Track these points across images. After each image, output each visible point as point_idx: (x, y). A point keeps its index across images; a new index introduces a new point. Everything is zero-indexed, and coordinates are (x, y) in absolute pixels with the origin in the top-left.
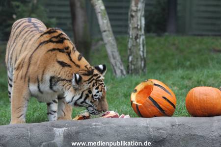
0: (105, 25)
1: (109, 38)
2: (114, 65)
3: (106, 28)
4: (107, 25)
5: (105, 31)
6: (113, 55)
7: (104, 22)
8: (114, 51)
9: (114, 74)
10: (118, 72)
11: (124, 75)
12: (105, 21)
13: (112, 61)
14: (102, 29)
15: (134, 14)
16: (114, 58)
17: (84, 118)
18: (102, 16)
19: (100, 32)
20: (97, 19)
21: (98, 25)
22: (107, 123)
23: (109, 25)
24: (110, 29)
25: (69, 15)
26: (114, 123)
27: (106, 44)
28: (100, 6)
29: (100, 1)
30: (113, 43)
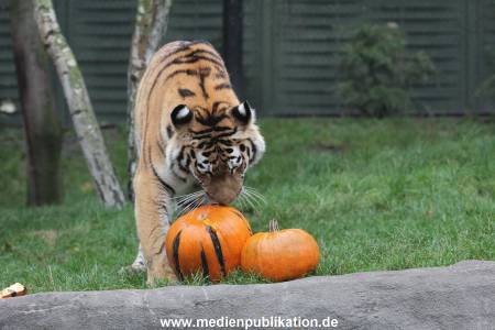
0: (79, 99)
1: (87, 127)
2: (100, 182)
3: (80, 106)
4: (83, 100)
5: (78, 112)
6: (96, 161)
7: (76, 93)
8: (99, 154)
9: (101, 201)
10: (109, 196)
11: (121, 203)
12: (78, 91)
13: (96, 173)
14: (73, 108)
15: (137, 74)
16: (99, 168)
18: (70, 80)
21: (65, 100)
23: (87, 99)
24: (90, 108)
27: (80, 139)
28: (66, 59)
29: (67, 50)
30: (96, 136)
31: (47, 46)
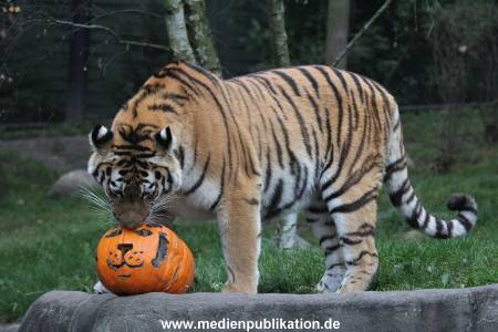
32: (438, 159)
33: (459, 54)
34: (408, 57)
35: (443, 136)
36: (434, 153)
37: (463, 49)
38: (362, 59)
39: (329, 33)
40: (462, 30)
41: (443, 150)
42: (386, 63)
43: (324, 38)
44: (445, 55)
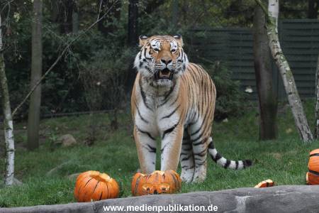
0: (291, 87)
1: (295, 101)
2: (301, 129)
3: (292, 91)
4: (293, 87)
5: (291, 93)
6: (299, 118)
7: (289, 84)
8: (301, 115)
9: (301, 139)
11: (311, 140)
12: (291, 83)
13: (299, 125)
14: (288, 91)
16: (300, 122)
17: (268, 185)
18: (287, 77)
19: (285, 95)
20: (282, 81)
21: (284, 87)
22: (292, 191)
23: (295, 87)
24: (296, 91)
25: (254, 77)
26: (298, 191)
27: (292, 107)
28: (285, 67)
29: (285, 62)
30: (299, 106)
31: (276, 60)
32: (88, 139)
33: (96, 86)
34: (73, 88)
35: (91, 127)
36: (86, 135)
37: (99, 83)
38: (51, 89)
39: (32, 78)
40: (98, 74)
41: (90, 134)
42: (62, 91)
43: (30, 80)
44: (90, 87)
